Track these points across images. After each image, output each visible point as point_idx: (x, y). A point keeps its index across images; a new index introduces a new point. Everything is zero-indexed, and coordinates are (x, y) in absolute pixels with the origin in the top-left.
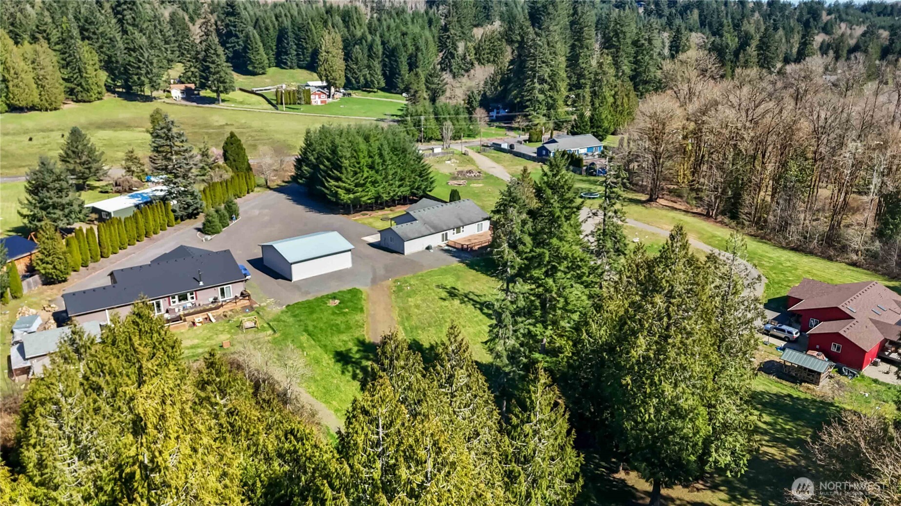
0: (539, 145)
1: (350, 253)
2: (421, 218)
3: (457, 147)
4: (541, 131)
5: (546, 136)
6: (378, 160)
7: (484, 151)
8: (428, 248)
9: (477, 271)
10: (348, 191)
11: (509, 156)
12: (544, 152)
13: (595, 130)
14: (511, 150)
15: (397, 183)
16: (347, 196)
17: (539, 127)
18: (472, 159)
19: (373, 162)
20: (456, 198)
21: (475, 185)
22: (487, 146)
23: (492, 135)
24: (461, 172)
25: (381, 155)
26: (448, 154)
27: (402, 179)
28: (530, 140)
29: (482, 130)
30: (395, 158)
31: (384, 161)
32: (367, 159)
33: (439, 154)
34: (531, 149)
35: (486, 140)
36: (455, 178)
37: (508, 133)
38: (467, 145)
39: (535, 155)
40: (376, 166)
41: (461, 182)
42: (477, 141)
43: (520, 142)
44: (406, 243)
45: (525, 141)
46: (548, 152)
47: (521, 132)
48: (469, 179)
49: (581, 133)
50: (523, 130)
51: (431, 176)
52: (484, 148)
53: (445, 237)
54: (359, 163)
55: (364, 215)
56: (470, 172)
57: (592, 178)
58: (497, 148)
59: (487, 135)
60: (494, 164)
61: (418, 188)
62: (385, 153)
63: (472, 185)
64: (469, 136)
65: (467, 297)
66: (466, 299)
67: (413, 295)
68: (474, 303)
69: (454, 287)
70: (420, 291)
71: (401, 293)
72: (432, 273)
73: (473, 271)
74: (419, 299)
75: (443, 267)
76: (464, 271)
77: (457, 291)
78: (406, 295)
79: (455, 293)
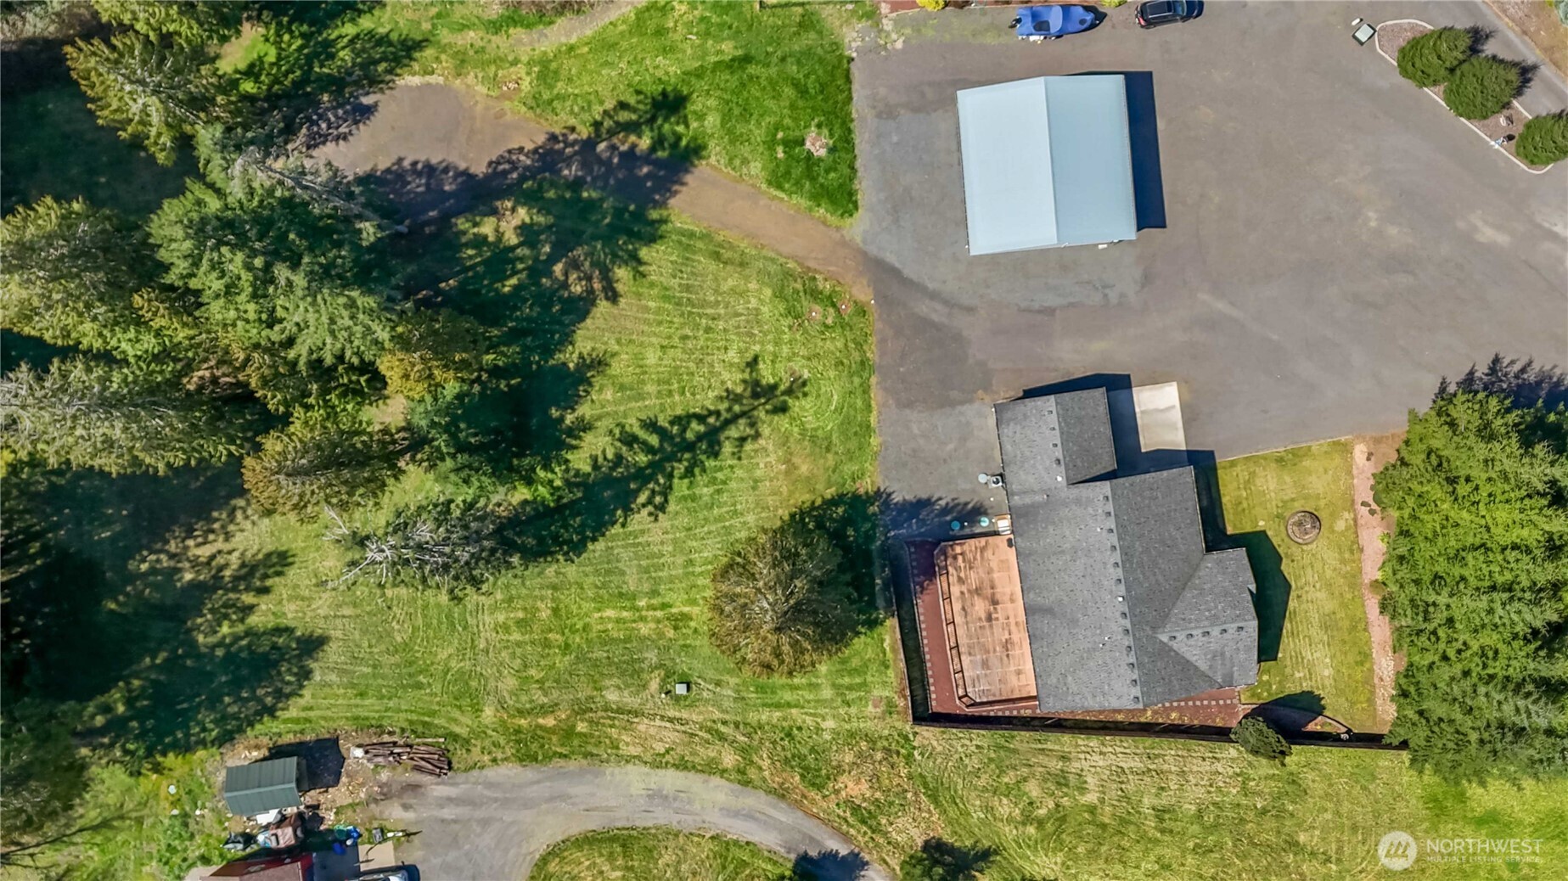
9: (828, 503)
65: (743, 414)
66: (737, 408)
67: (782, 307)
68: (722, 418)
69: (783, 409)
70: (790, 328)
71: (799, 286)
72: (859, 403)
73: (829, 493)
74: (765, 309)
75: (875, 441)
76: (834, 471)
77: (768, 407)
78: (789, 291)
79: (763, 401)
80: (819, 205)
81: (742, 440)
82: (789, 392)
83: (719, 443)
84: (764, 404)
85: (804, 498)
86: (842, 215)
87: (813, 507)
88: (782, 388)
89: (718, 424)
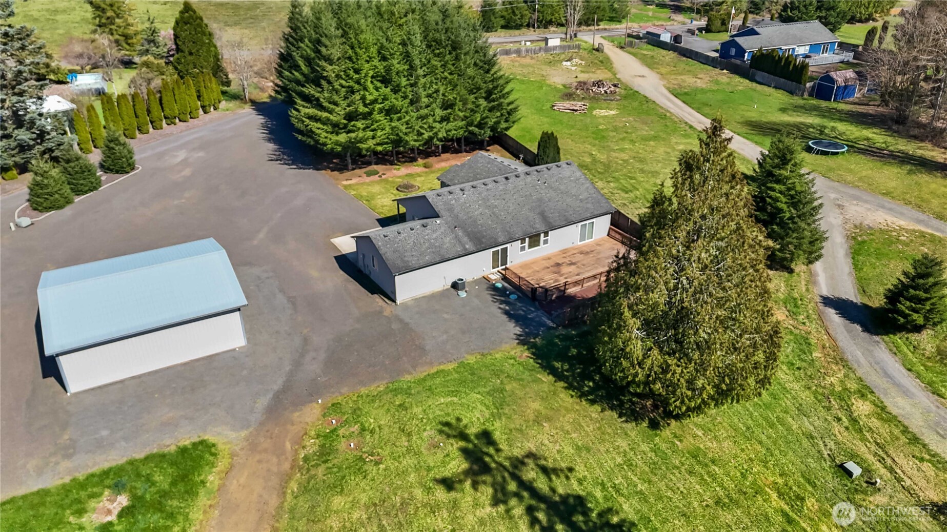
0: (725, 37)
1: (238, 312)
2: (450, 210)
3: (588, 37)
4: (729, 14)
5: (737, 22)
6: (397, 64)
7: (631, 45)
8: (455, 286)
9: (558, 376)
10: (336, 128)
11: (670, 55)
12: (733, 51)
13: (823, 14)
14: (675, 46)
15: (439, 113)
16: (334, 138)
17: (724, 7)
18: (608, 59)
19: (388, 70)
20: (551, 152)
21: (603, 113)
22: (638, 37)
23: (649, 19)
24: (582, 85)
25: (407, 56)
26: (570, 49)
27: (447, 105)
28: (708, 29)
29: (633, 11)
30: (435, 62)
31: (412, 68)
32: (376, 62)
33: (555, 48)
34: (709, 45)
35: (635, 27)
36: (569, 96)
37: (674, 16)
38: (606, 34)
39: (716, 55)
40: (395, 78)
41: (578, 105)
42: (621, 28)
43: (691, 32)
44: (398, 279)
45: (700, 30)
46: (741, 51)
47: (694, 15)
48: (595, 99)
49: (800, 19)
50: (698, 12)
51: (511, 98)
52: (630, 42)
53: (501, 258)
54: (357, 71)
55: (369, 174)
56: (599, 84)
57: (824, 104)
58: (653, 40)
59: (638, 18)
60: (645, 71)
61: (480, 126)
62: (414, 53)
63: (596, 112)
64: (611, 19)
65: (516, 478)
66: (512, 486)
67: (352, 480)
68: (533, 502)
69: (486, 436)
70: (377, 463)
71: (321, 470)
72: (438, 381)
73: (547, 378)
74: (364, 498)
75: (471, 359)
76: (522, 380)
77: (491, 450)
78: (331, 479)
79: (487, 459)
80: (203, 482)
81: (545, 470)
82: (463, 436)
83: (565, 499)
84: (491, 456)
85: (566, 398)
86: (214, 455)
87: (570, 387)
88: (462, 444)
89: (543, 506)
